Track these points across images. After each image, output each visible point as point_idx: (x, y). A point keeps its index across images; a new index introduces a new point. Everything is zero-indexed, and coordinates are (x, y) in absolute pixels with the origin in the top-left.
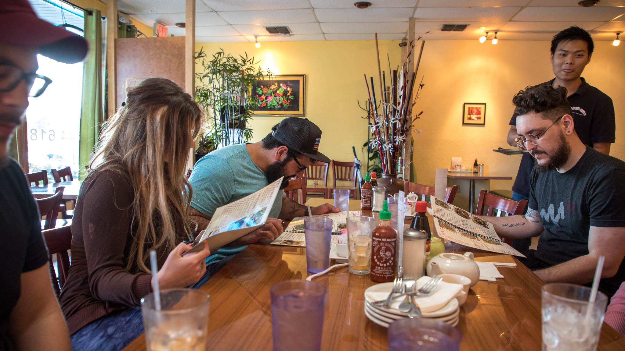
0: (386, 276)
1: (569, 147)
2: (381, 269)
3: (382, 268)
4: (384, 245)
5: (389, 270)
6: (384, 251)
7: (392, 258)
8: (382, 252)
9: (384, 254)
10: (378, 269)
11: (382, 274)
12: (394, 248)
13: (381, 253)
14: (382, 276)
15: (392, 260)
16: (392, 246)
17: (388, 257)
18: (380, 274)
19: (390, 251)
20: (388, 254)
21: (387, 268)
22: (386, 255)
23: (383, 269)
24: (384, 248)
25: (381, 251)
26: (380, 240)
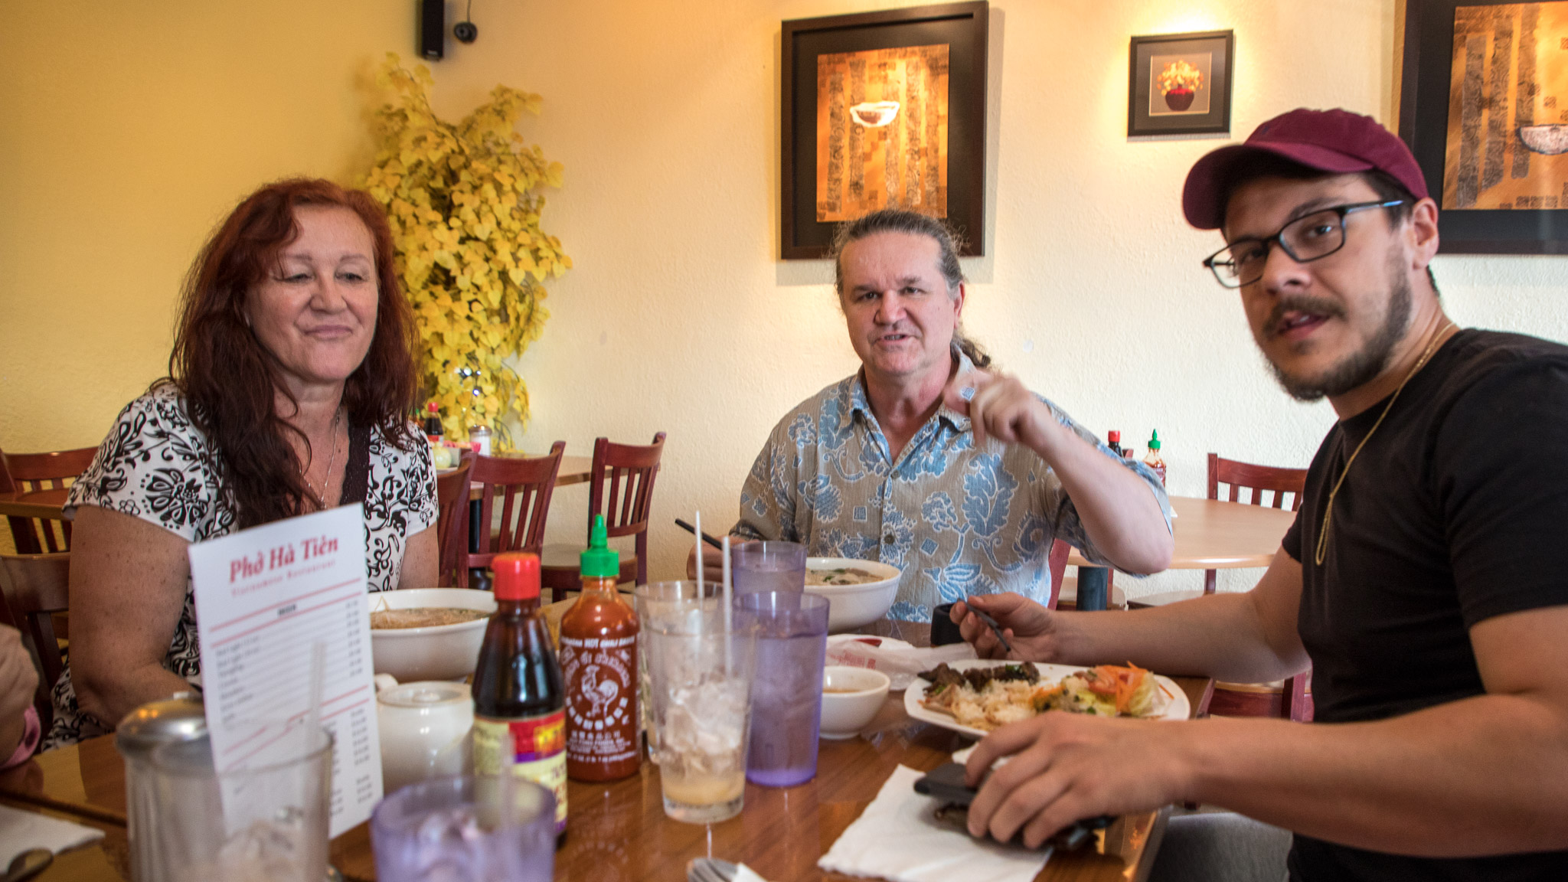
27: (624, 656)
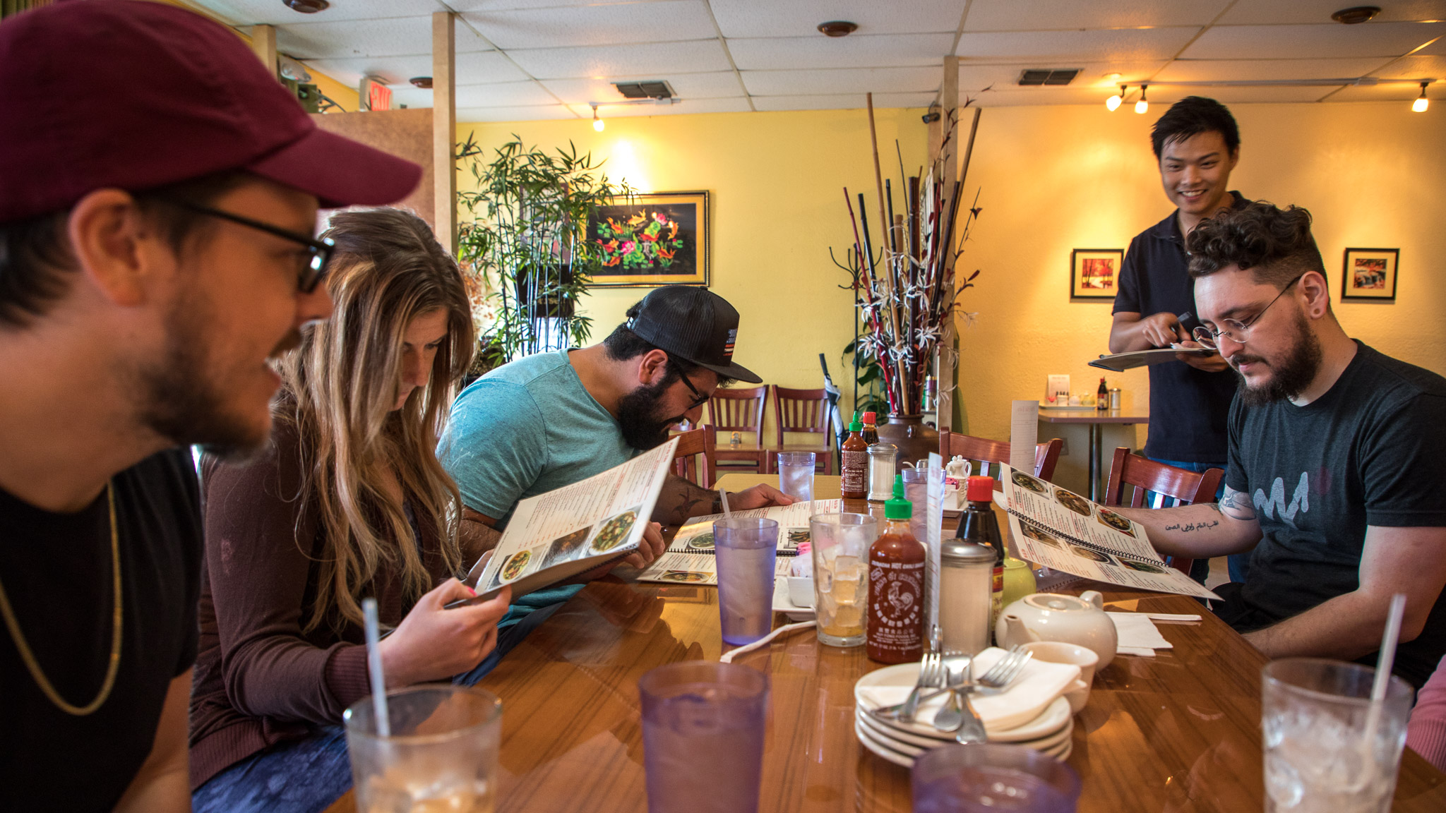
0: (903, 649)
1: (1318, 346)
2: (890, 633)
3: (893, 631)
4: (897, 577)
5: (909, 634)
6: (898, 593)
7: (916, 608)
8: (892, 593)
9: (897, 599)
10: (884, 632)
11: (894, 644)
12: (919, 583)
13: (890, 597)
14: (895, 648)
15: (915, 613)
16: (916, 579)
17: (906, 605)
18: (889, 645)
19: (912, 591)
20: (907, 598)
21: (905, 631)
22: (901, 601)
23: (896, 634)
24: (896, 586)
25: (890, 591)
26: (887, 566)
27: (918, 575)
